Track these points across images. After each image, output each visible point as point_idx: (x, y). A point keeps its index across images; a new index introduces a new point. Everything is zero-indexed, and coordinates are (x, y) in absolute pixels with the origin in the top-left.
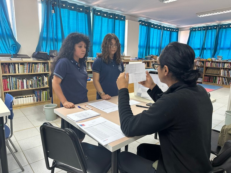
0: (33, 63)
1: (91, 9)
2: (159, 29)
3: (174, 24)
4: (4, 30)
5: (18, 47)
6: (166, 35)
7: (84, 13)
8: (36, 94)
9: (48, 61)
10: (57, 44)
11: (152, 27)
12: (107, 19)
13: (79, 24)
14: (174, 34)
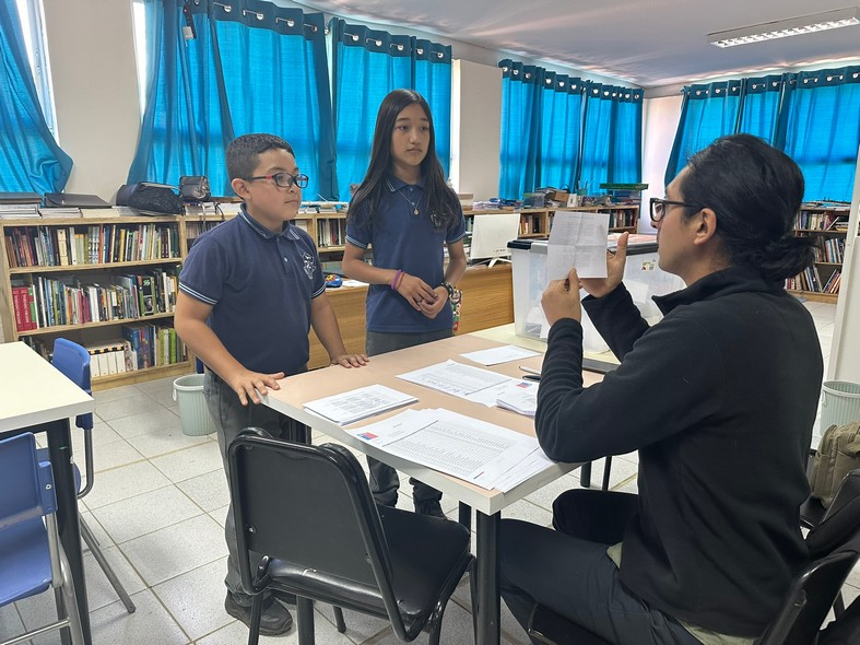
0: (120, 226)
1: (328, 19)
2: (572, 92)
3: (625, 73)
4: (8, 105)
5: (62, 168)
6: (597, 113)
7: (301, 38)
8: (136, 342)
9: (178, 218)
10: (207, 155)
11: (549, 87)
12: (384, 57)
13: (285, 78)
14: (628, 110)
